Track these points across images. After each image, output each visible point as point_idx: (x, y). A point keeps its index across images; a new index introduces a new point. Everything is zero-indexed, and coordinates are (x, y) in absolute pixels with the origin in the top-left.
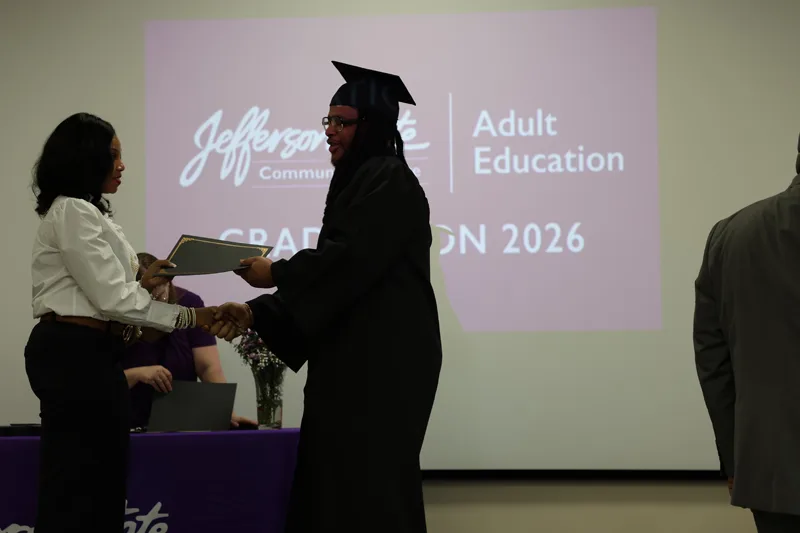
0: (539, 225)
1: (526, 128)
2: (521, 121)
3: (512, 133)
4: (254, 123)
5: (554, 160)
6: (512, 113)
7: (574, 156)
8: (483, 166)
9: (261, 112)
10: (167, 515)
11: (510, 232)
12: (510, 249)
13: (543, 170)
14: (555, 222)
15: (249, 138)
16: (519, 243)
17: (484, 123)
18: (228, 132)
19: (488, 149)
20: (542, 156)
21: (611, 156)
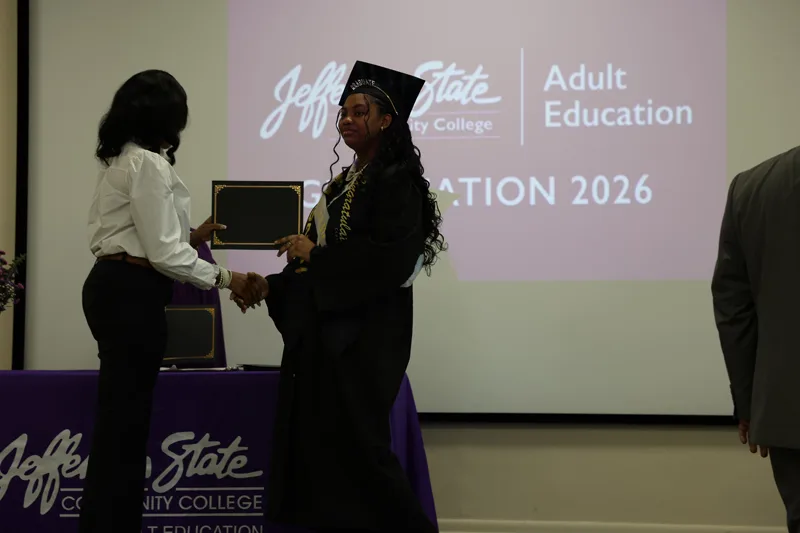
0: (607, 177)
1: (596, 82)
2: (591, 75)
3: (582, 87)
4: (332, 76)
5: (623, 113)
6: (583, 67)
7: (643, 109)
8: (554, 119)
9: (338, 66)
10: (246, 448)
11: (578, 184)
12: (578, 201)
13: (611, 124)
14: (623, 174)
15: (326, 92)
16: (588, 194)
17: (555, 77)
18: (307, 86)
19: (558, 103)
20: (612, 110)
21: (679, 110)
